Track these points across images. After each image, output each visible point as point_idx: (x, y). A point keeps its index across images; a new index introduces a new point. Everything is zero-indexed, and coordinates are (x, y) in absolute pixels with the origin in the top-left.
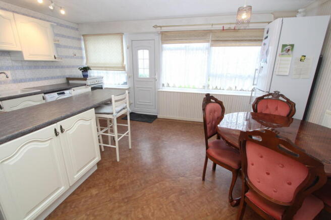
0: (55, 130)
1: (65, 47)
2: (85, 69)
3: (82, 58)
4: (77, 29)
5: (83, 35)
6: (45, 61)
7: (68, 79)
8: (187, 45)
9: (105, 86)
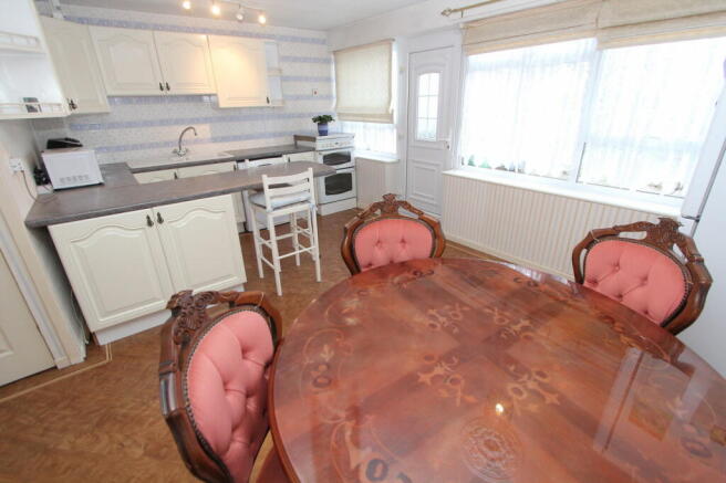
0: (148, 218)
1: (298, 79)
2: (323, 120)
3: (329, 97)
4: (324, 42)
5: (335, 52)
6: (250, 108)
7: (297, 138)
8: (527, 50)
9: (354, 155)
